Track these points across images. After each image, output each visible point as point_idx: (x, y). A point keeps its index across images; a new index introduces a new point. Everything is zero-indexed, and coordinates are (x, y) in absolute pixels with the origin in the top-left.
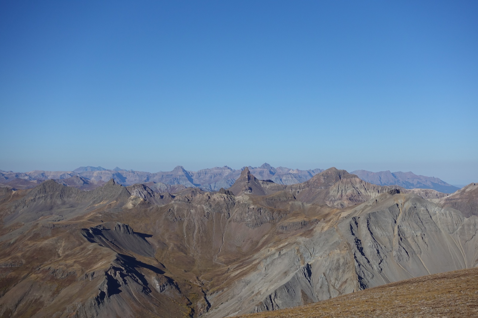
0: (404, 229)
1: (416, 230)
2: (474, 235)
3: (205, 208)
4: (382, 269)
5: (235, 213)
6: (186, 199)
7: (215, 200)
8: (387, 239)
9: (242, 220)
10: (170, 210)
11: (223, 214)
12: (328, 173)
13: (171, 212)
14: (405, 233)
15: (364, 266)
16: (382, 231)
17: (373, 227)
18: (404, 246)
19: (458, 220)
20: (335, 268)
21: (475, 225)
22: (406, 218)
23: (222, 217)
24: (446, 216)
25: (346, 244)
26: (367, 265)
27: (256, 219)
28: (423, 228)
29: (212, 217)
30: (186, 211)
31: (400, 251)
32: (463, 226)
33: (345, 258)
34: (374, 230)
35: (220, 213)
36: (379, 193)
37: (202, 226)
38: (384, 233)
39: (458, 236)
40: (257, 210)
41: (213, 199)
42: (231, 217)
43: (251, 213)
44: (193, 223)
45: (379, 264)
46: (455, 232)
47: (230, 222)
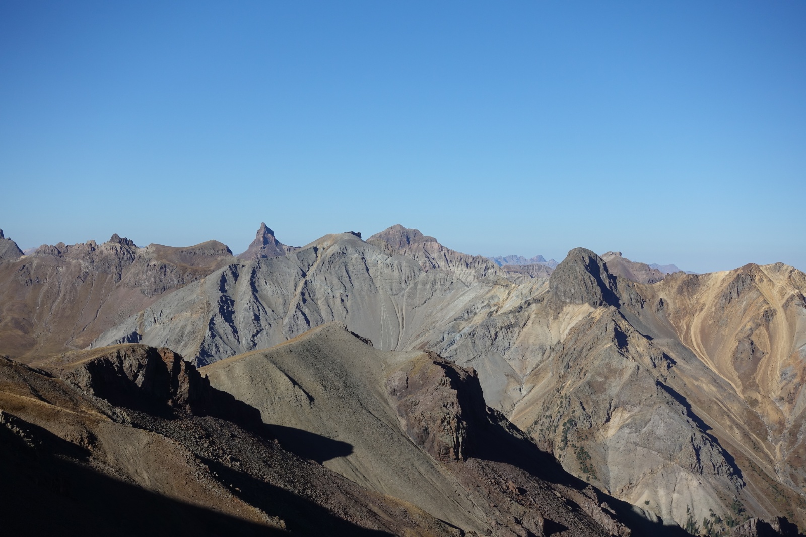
0: (316, 285)
1: (336, 288)
2: (429, 298)
3: (83, 264)
4: (255, 345)
5: (129, 274)
6: (56, 250)
7: (102, 254)
8: (281, 300)
9: (137, 283)
10: (24, 266)
11: (110, 276)
12: (389, 234)
13: (25, 270)
14: (316, 292)
15: (225, 337)
16: (276, 286)
17: (261, 281)
18: (307, 312)
19: (409, 274)
20: (175, 339)
21: (434, 283)
22: (324, 269)
23: (107, 280)
24: (392, 269)
25: (205, 304)
26: (229, 337)
27: (157, 281)
28: (348, 285)
29: (92, 279)
30: (50, 269)
31: (295, 317)
32: (416, 285)
33: (195, 325)
34: (263, 285)
35: (106, 272)
36: (468, 267)
37: (70, 292)
38: (279, 291)
39: (404, 299)
40: (159, 268)
41: (99, 251)
42: (122, 279)
43: (151, 273)
44: (58, 288)
45: (254, 336)
46: (402, 293)
47: (119, 286)
